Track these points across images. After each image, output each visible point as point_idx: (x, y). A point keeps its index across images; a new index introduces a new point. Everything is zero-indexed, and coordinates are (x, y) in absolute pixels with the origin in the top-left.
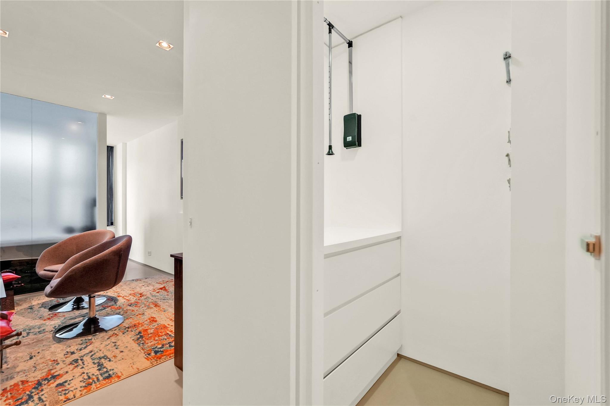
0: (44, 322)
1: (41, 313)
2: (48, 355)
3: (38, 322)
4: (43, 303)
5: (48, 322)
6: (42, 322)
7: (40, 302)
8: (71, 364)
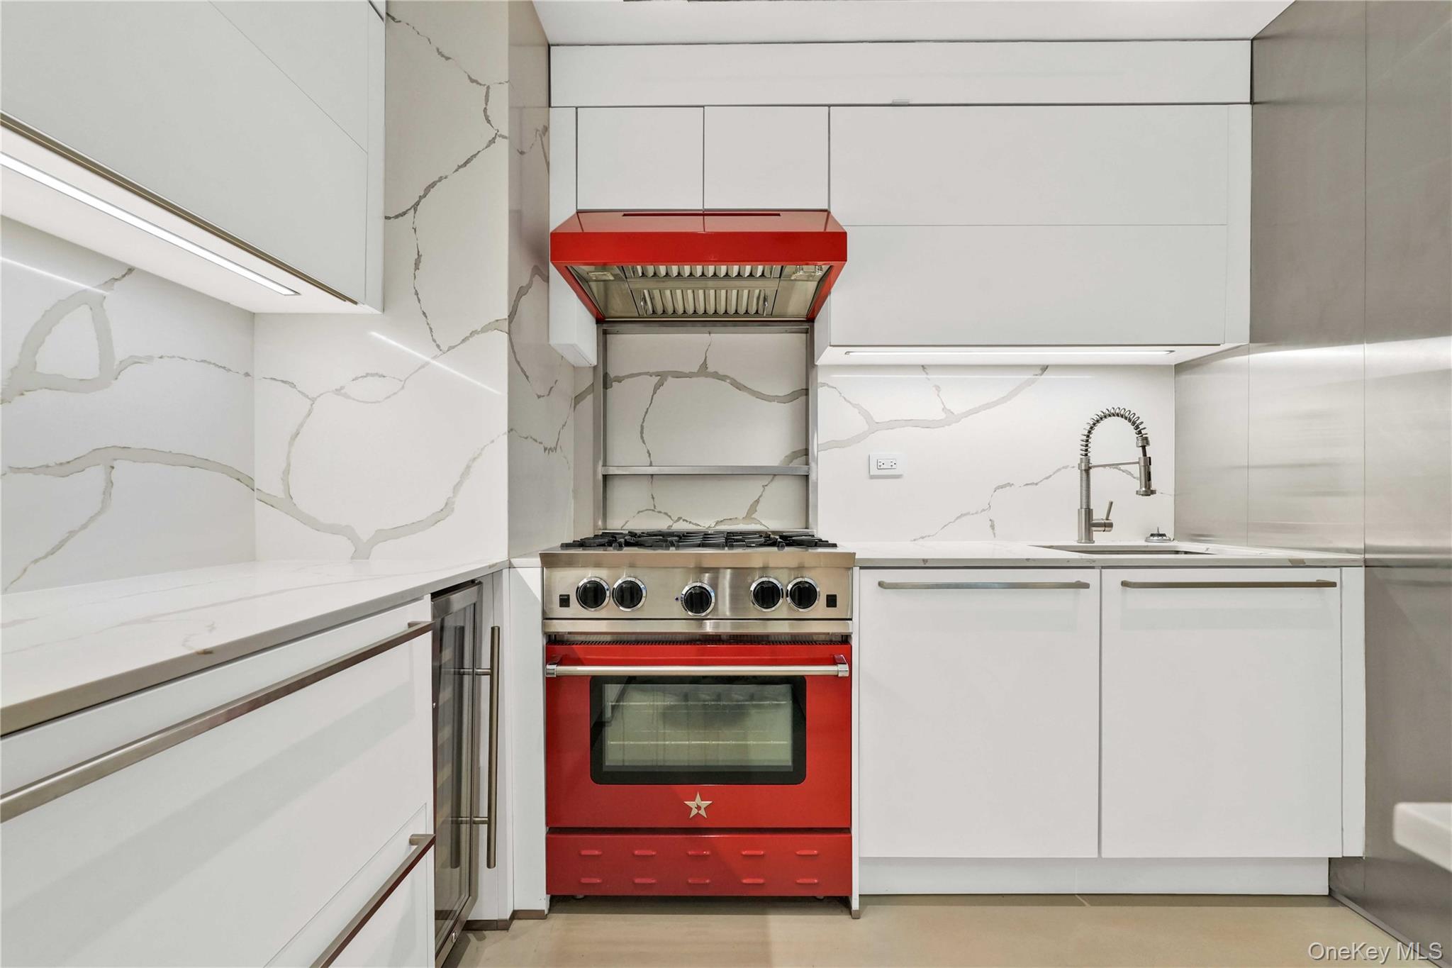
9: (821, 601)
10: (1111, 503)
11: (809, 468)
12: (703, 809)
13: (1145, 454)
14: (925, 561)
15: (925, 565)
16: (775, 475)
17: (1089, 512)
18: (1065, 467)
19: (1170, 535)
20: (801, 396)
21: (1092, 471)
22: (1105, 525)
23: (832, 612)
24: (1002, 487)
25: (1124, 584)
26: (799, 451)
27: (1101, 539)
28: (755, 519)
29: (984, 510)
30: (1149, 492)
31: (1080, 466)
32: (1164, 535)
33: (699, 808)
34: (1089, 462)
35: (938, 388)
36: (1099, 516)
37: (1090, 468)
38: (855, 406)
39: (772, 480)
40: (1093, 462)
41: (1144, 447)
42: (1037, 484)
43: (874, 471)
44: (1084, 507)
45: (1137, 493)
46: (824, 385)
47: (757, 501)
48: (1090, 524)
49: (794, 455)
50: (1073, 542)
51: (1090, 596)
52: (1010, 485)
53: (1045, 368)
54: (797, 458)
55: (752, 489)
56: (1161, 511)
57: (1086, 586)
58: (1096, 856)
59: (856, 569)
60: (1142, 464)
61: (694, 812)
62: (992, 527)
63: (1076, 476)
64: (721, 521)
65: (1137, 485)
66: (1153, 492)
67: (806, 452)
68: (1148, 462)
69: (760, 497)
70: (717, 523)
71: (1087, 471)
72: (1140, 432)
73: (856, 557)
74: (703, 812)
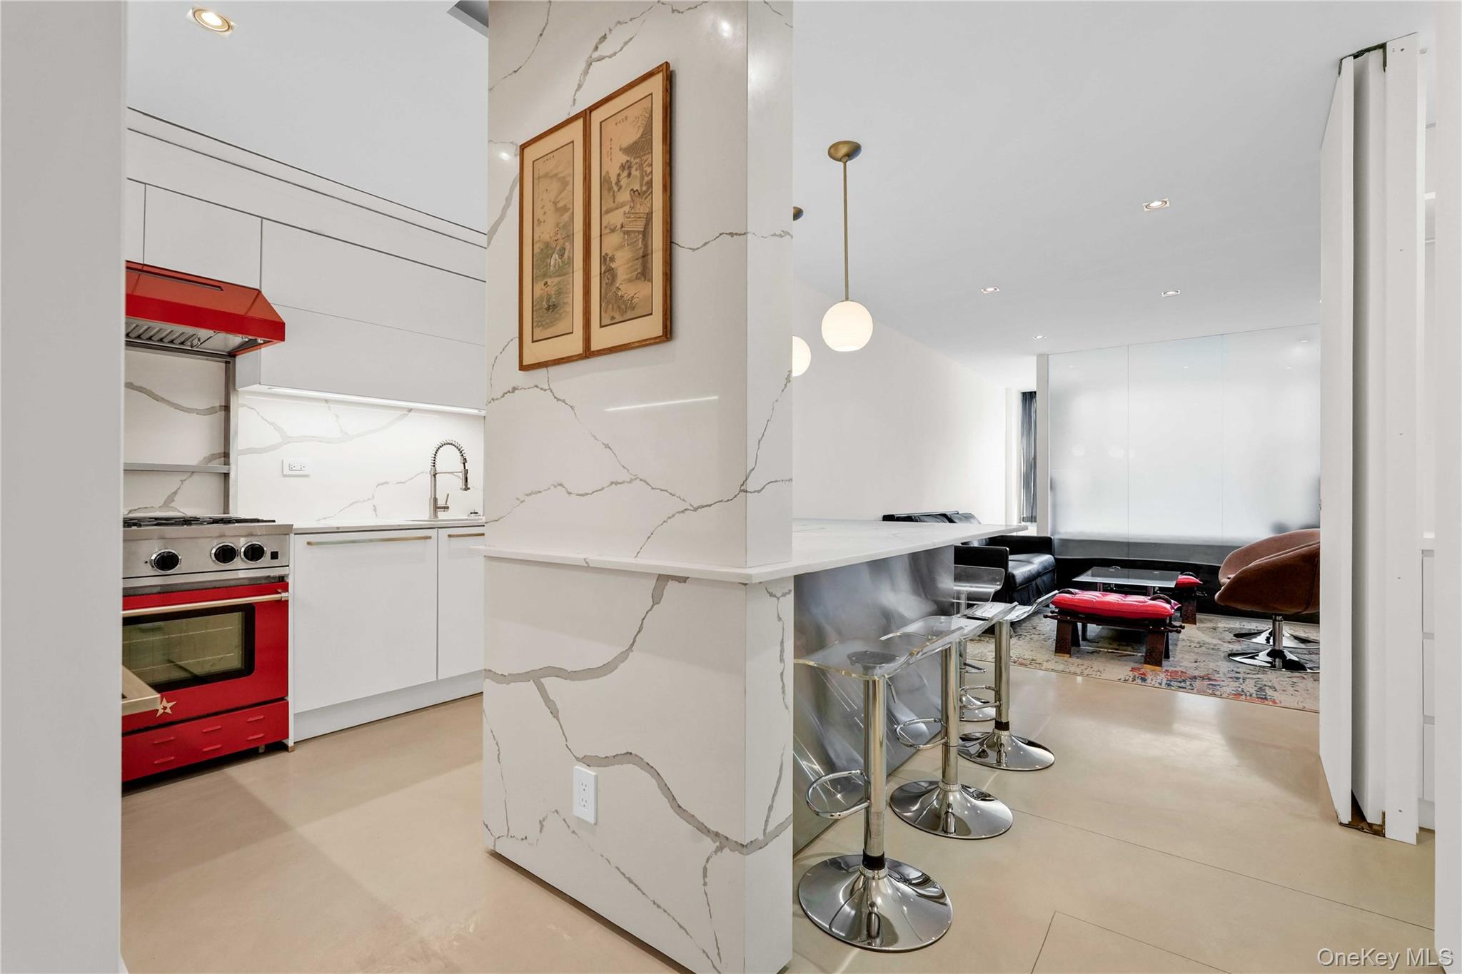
0: (1223, 643)
1: (1223, 635)
2: (1212, 665)
3: (1215, 641)
4: (1231, 628)
5: (1226, 645)
6: (1220, 642)
7: (1227, 626)
8: (1231, 678)
9: (268, 555)
10: (448, 495)
11: (229, 468)
12: (168, 708)
13: (465, 468)
14: (338, 528)
15: (338, 531)
16: (193, 472)
17: (436, 500)
18: (423, 473)
19: (481, 512)
20: (220, 411)
21: (437, 476)
22: (444, 508)
23: (275, 562)
24: (382, 484)
25: (450, 536)
26: (219, 453)
27: (442, 515)
28: (173, 507)
29: (369, 499)
30: (467, 489)
31: (430, 472)
32: (477, 513)
33: (165, 708)
34: (436, 470)
35: (337, 416)
36: (441, 503)
37: (436, 474)
38: (271, 424)
39: (190, 476)
40: (438, 470)
41: (464, 464)
42: (404, 483)
43: (287, 471)
44: (433, 497)
45: (461, 489)
46: (243, 405)
47: (175, 493)
48: (436, 507)
49: (212, 457)
50: (427, 519)
51: (433, 542)
52: (386, 483)
53: (410, 410)
54: (215, 459)
55: (171, 483)
56: (475, 498)
57: (430, 538)
58: (435, 679)
59: (292, 535)
60: (463, 473)
61: (161, 711)
62: (375, 510)
63: (428, 478)
64: (135, 510)
65: (460, 483)
66: (469, 489)
67: (226, 455)
68: (466, 472)
69: (178, 489)
70: (130, 512)
71: (435, 475)
72: (462, 455)
73: (294, 527)
74: (168, 711)
